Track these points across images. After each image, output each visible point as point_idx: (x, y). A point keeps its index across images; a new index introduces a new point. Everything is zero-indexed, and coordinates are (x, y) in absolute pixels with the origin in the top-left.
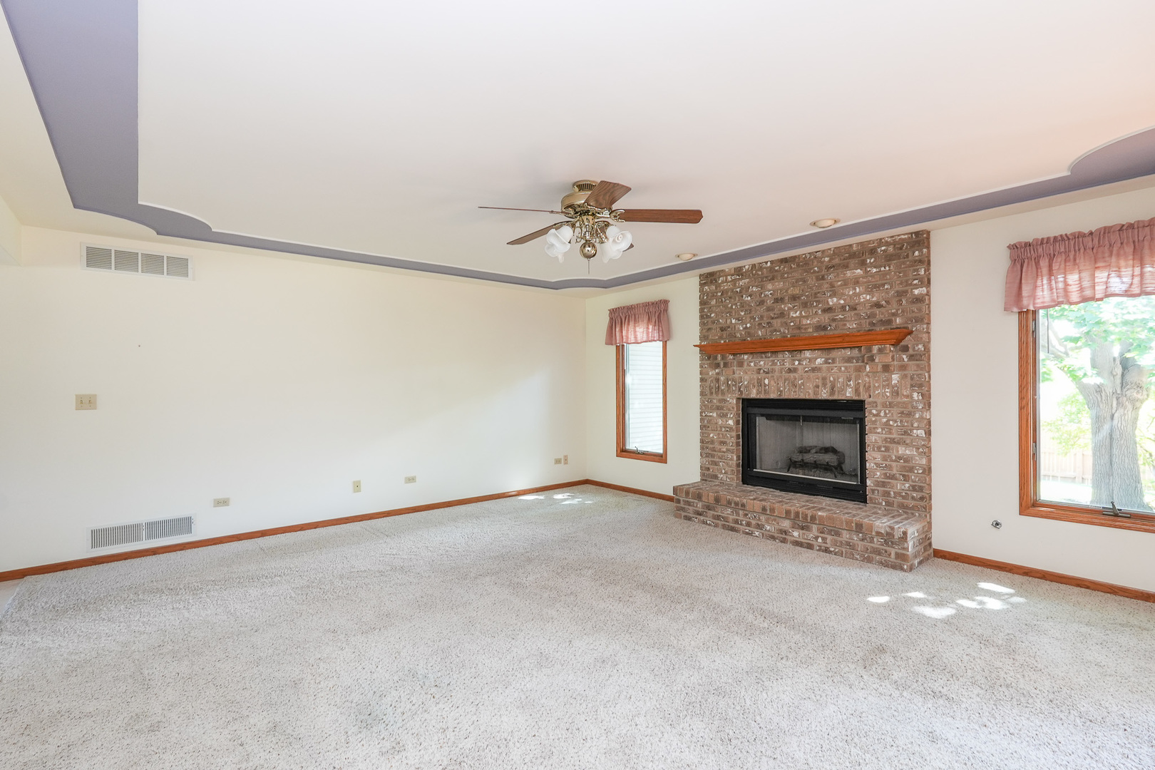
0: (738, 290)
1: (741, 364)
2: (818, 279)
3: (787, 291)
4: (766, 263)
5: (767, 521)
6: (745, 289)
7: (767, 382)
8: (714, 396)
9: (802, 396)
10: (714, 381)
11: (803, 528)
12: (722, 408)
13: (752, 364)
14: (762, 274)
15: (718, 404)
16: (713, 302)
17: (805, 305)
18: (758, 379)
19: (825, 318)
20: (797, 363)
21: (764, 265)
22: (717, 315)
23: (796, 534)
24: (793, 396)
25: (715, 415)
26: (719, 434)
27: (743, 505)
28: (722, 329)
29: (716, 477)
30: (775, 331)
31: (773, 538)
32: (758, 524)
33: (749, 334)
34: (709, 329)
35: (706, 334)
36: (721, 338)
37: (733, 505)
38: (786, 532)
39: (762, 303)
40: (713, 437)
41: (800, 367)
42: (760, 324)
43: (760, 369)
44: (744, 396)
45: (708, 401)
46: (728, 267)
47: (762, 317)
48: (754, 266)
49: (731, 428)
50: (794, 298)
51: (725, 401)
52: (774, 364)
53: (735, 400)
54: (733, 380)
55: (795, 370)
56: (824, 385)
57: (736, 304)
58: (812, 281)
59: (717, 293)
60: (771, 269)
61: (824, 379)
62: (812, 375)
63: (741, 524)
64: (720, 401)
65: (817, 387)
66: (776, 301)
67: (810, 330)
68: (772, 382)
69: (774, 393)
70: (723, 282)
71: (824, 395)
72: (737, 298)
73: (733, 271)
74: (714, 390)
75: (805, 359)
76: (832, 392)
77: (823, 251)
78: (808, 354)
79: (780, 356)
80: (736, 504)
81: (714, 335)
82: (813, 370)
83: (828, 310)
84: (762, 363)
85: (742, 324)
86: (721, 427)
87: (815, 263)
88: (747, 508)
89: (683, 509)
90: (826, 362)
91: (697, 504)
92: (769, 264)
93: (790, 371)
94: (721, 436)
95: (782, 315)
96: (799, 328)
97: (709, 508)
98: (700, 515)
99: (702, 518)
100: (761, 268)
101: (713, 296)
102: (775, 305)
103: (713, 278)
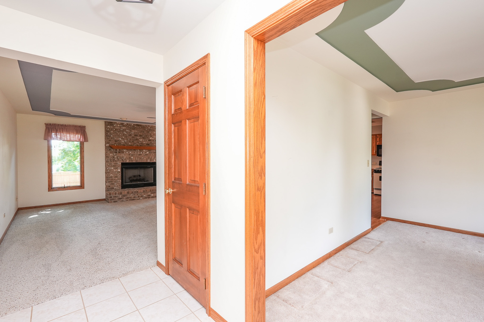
0: (122, 130)
1: (123, 152)
2: (147, 132)
3: (138, 133)
4: (132, 124)
5: (144, 194)
6: (124, 130)
7: (132, 158)
8: (112, 162)
9: (143, 162)
10: (112, 158)
11: (154, 193)
12: (116, 166)
13: (127, 153)
14: (131, 127)
15: (114, 165)
16: (112, 132)
17: (144, 138)
18: (129, 157)
19: (149, 142)
20: (141, 153)
21: (131, 125)
22: (113, 136)
23: (152, 195)
24: (140, 161)
25: (113, 168)
26: (114, 174)
27: (137, 192)
28: (116, 141)
29: (113, 188)
30: (135, 144)
31: (146, 198)
32: (141, 196)
33: (126, 144)
34: (110, 140)
35: (109, 142)
36: (115, 144)
37: (134, 193)
38: (149, 195)
39: (130, 135)
40: (112, 175)
41: (142, 154)
42: (130, 141)
43: (130, 154)
44: (124, 162)
45: (109, 164)
46: (118, 122)
47: (130, 139)
48: (128, 124)
49: (119, 172)
50: (140, 136)
51: (117, 164)
52: (134, 153)
53: (121, 164)
54: (120, 157)
55: (141, 155)
56: (149, 159)
57: (121, 134)
58: (145, 132)
59: (113, 129)
60: (133, 126)
61: (149, 157)
62: (146, 156)
63: (136, 197)
64: (115, 164)
65: (147, 159)
66: (135, 135)
67: (145, 145)
68: (134, 158)
69: (134, 161)
70: (116, 126)
71: (149, 161)
72: (121, 132)
73: (120, 124)
74: (112, 160)
75: (144, 152)
76: (151, 160)
77: (149, 126)
78: (144, 151)
79: (136, 151)
80: (135, 192)
81: (113, 142)
82: (146, 155)
83: (150, 140)
84: (130, 152)
85: (123, 140)
86: (115, 172)
87: (146, 128)
88: (139, 192)
89: (113, 199)
90: (149, 153)
91: (119, 196)
92: (133, 125)
93: (139, 155)
94: (115, 175)
95: (137, 139)
96: (142, 144)
97: (124, 196)
98: (121, 199)
99: (121, 200)
100: (130, 125)
101: (112, 130)
102: (135, 137)
103: (111, 124)
